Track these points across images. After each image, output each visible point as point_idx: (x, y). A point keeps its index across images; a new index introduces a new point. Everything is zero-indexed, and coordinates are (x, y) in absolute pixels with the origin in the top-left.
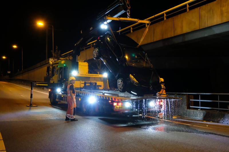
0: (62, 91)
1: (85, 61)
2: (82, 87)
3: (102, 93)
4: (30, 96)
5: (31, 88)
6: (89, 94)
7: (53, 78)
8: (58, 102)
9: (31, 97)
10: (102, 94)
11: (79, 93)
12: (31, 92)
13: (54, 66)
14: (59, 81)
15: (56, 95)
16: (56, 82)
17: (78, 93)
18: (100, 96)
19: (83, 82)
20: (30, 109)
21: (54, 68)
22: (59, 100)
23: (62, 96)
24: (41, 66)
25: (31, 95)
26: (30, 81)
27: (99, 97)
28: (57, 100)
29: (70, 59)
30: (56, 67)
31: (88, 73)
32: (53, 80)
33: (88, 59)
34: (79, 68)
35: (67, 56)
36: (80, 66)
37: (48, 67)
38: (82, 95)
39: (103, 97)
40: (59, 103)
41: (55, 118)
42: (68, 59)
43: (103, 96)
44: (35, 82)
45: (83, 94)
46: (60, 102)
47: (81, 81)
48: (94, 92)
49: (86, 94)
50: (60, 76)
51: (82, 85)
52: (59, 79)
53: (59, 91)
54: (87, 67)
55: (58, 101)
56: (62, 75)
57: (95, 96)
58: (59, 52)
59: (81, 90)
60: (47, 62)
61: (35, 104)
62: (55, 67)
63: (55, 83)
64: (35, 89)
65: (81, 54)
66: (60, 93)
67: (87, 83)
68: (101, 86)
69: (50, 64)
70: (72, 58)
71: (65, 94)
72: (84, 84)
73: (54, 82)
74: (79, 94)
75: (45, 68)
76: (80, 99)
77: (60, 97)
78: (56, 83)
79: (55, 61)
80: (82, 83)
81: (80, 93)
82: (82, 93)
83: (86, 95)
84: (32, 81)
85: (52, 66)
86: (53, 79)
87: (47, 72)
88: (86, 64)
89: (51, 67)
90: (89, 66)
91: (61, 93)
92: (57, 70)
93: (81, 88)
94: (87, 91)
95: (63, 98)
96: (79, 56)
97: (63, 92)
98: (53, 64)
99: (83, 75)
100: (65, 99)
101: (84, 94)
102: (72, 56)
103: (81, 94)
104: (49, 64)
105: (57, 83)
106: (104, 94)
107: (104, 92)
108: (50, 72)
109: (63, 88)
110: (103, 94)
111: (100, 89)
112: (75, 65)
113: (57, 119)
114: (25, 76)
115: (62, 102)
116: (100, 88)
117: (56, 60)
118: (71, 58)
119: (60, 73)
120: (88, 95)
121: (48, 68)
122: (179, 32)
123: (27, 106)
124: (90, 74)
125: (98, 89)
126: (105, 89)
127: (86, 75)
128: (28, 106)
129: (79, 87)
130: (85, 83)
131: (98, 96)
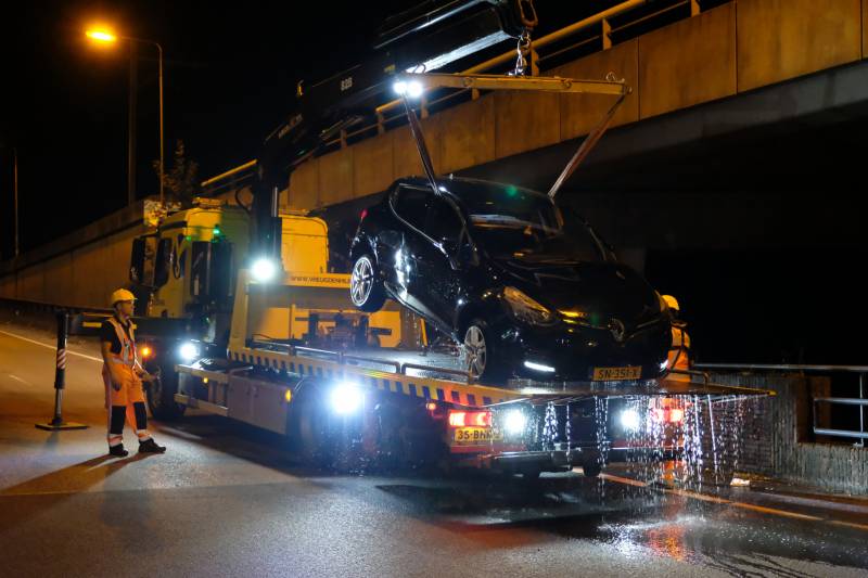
0: (206, 354)
1: (311, 215)
2: (299, 337)
3: (396, 364)
4: (54, 380)
5: (56, 341)
6: (330, 372)
7: (164, 291)
8: (184, 406)
9: (59, 383)
10: (393, 370)
11: (283, 363)
12: (58, 362)
13: (165, 234)
14: (188, 307)
15: (177, 375)
16: (175, 311)
17: (279, 366)
18: (386, 382)
19: (305, 313)
20: (51, 442)
21: (164, 246)
22: (189, 400)
23: (206, 380)
24: (105, 237)
25: (60, 374)
26: (52, 306)
27: (381, 387)
28: (180, 398)
29: (244, 203)
30: (175, 242)
31: (329, 271)
32: (162, 303)
33: (328, 200)
34: (283, 246)
35: (227, 190)
36: (291, 237)
37: (135, 241)
38: (297, 374)
39: (399, 384)
40: (189, 412)
41: (170, 485)
42: (233, 202)
43: (397, 378)
44: (78, 311)
45: (302, 372)
46: (193, 407)
47: (294, 306)
48: (354, 362)
49: (320, 370)
50: (197, 283)
51: (301, 329)
52: (189, 299)
53: (189, 354)
54: (323, 242)
55: (185, 402)
56: (202, 281)
57: (363, 378)
58: (191, 172)
59: (294, 353)
60: (134, 218)
61: (77, 416)
62: (170, 240)
63: (170, 316)
64: (78, 347)
65: (292, 179)
66: (197, 366)
67: (324, 320)
68: (387, 332)
69: (146, 228)
70: (250, 202)
71: (218, 372)
72: (307, 323)
73: (164, 313)
74: (283, 372)
75: (125, 247)
76: (288, 396)
77: (196, 386)
78: (176, 316)
79: (169, 214)
80: (298, 319)
81: (288, 367)
82: (301, 366)
83: (316, 373)
84: (59, 307)
85: (156, 235)
86: (161, 298)
87: (133, 265)
88: (319, 227)
89: (151, 242)
90: (330, 235)
91: (201, 363)
92: (179, 257)
93: (294, 342)
94: (320, 356)
95: (211, 389)
96: (285, 193)
97: (208, 362)
98: (162, 226)
99: (305, 279)
100: (220, 391)
101: (310, 369)
102: (253, 191)
103: (293, 370)
104: (140, 226)
105: (179, 319)
106: (404, 372)
107: (402, 359)
108: (149, 266)
109: (206, 340)
110: (398, 369)
111: (382, 345)
112: (268, 231)
113: (181, 491)
114: (28, 285)
115: (206, 407)
116: (385, 340)
117: (175, 208)
118: (247, 197)
119: (194, 273)
120: (325, 375)
121: (139, 246)
122: (760, 72)
123: (38, 427)
124: (335, 272)
125: (377, 347)
126: (406, 346)
127: (317, 279)
128: (46, 425)
129: (286, 337)
130: (313, 320)
131: (374, 380)
